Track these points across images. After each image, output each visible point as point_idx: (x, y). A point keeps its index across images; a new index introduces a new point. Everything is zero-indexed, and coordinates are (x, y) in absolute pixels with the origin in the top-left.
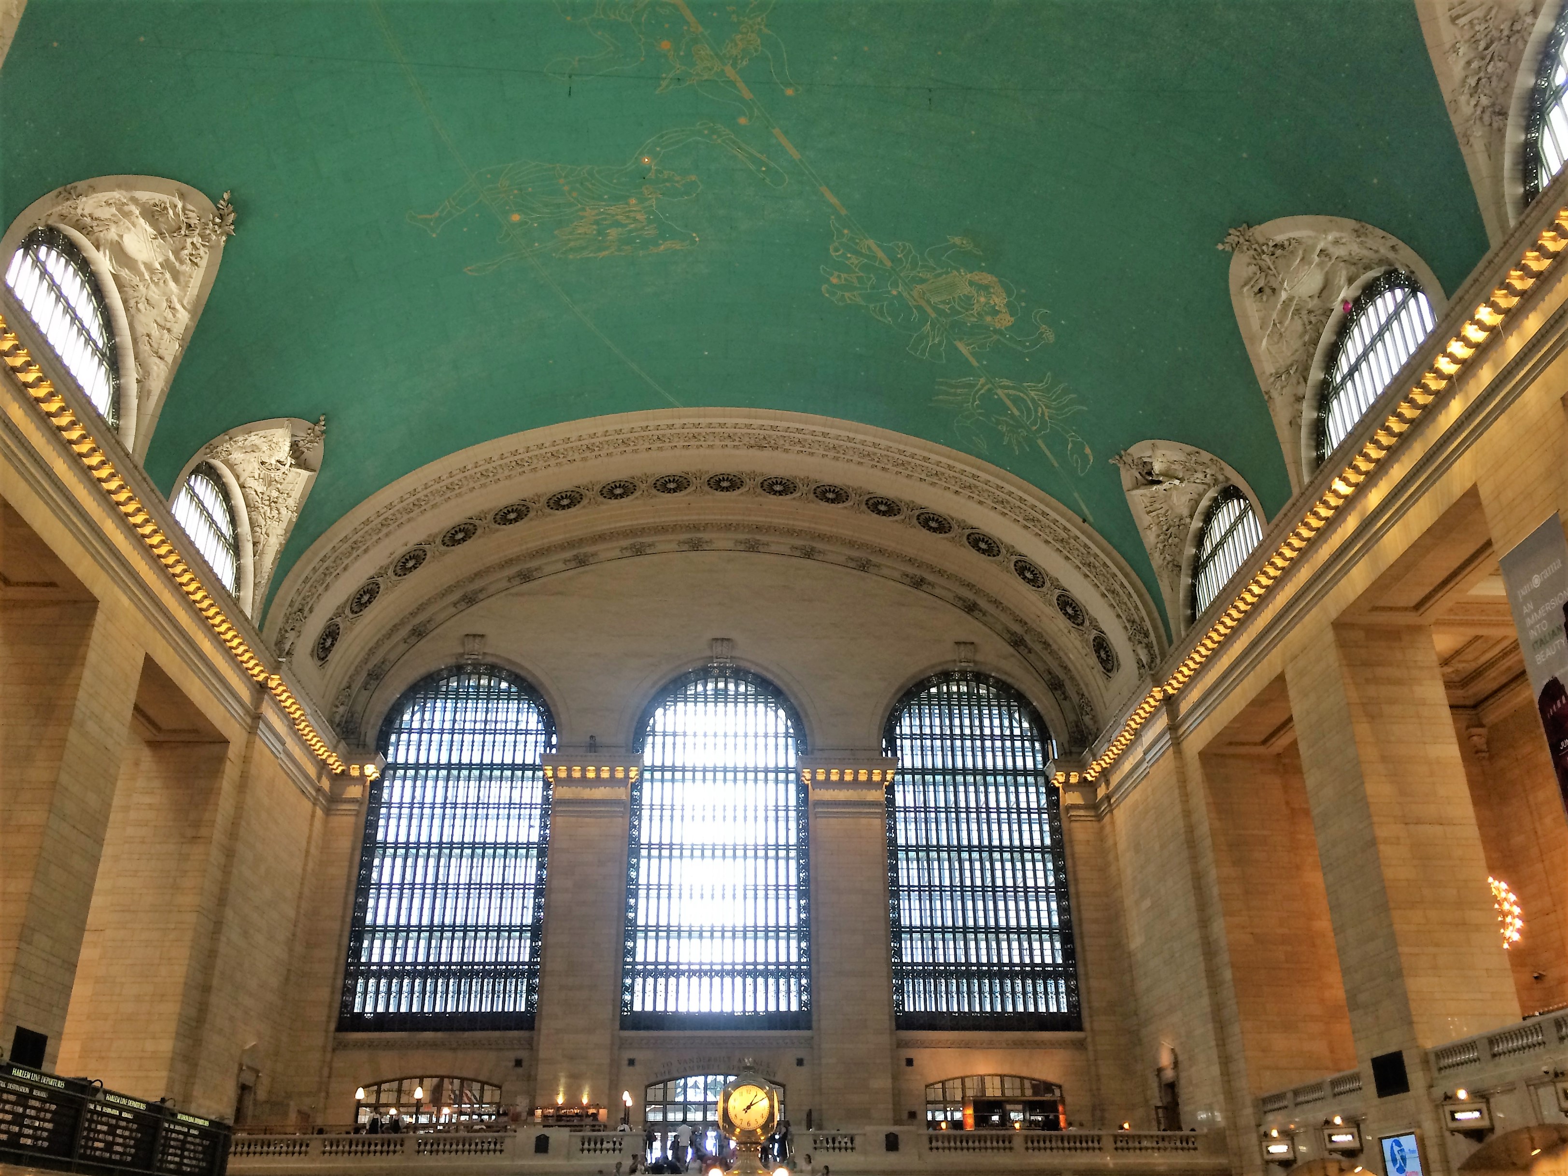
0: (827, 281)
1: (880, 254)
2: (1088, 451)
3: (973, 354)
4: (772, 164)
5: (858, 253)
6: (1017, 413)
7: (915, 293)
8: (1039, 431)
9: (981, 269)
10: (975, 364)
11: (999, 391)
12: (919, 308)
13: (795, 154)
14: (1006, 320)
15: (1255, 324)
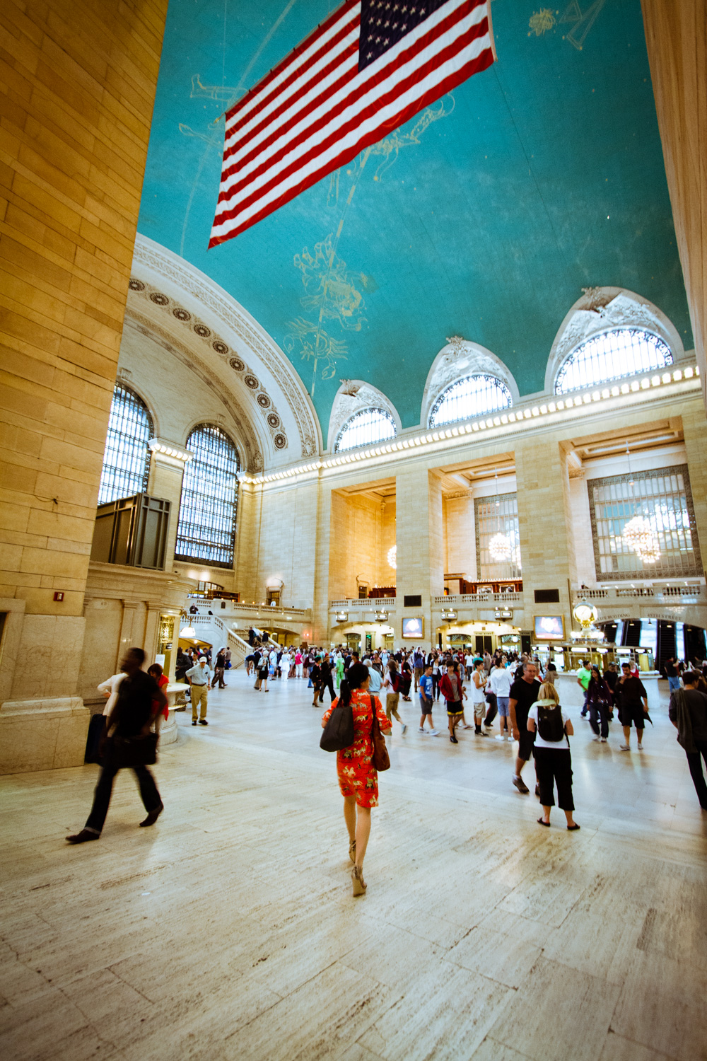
0: (301, 254)
1: (332, 260)
2: (334, 373)
3: (324, 317)
4: (337, 196)
5: (325, 254)
6: (317, 345)
7: (327, 282)
8: (319, 356)
9: (360, 291)
10: (320, 320)
11: (319, 335)
12: (322, 288)
13: (349, 201)
14: (349, 313)
15: (438, 368)
